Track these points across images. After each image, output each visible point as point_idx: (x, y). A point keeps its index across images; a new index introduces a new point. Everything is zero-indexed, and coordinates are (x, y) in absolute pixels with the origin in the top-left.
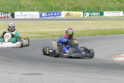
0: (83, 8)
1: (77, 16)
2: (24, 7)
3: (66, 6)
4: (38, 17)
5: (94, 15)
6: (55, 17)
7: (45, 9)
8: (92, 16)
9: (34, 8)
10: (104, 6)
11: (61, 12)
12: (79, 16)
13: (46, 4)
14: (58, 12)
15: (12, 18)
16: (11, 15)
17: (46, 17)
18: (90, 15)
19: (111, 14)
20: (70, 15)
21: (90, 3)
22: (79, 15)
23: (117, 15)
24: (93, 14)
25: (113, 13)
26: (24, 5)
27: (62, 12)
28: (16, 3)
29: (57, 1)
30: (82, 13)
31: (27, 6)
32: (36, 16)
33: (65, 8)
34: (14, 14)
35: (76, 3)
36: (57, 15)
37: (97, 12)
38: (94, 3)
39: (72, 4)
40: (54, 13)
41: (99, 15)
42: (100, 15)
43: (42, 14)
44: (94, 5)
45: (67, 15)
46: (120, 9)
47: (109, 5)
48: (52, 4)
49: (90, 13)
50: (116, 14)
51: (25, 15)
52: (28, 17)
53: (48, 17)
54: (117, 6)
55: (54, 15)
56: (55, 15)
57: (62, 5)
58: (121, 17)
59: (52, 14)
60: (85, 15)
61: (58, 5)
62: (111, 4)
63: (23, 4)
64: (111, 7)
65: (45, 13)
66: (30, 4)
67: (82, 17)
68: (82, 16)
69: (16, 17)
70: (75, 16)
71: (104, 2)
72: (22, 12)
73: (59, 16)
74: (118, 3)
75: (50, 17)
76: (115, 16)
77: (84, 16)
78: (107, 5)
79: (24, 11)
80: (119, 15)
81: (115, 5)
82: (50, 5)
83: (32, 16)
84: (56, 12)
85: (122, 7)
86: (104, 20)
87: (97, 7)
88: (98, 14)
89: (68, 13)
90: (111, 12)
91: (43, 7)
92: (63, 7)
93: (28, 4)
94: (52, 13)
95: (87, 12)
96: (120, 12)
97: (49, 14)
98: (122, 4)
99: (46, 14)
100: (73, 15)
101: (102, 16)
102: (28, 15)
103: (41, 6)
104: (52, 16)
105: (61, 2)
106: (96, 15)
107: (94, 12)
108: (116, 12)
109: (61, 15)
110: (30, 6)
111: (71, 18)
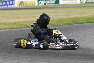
1: (32, 5)
5: (49, 4)
6: (8, 6)
8: (47, 4)
11: (14, 1)
14: (11, 1)
18: (45, 4)
19: (67, 1)
20: (24, 4)
22: (33, 4)
23: (74, 2)
24: (48, 2)
36: (10, 4)
40: (6, 2)
41: (54, 3)
42: (56, 3)
45: (20, 4)
49: (45, 1)
53: (0, 7)
55: (6, 5)
56: (8, 4)
60: (40, 4)
67: (36, 6)
70: (29, 5)
73: (12, 6)
77: (38, 5)
80: (75, 2)
84: (9, 1)
94: (4, 2)
97: (1, 4)
100: (27, 4)
104: (4, 5)
106: (52, 3)
107: (49, 0)
109: (14, 4)
111: (24, 7)
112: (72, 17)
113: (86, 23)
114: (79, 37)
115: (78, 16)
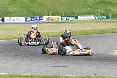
0: (60, 13)
1: (56, 20)
2: (11, 13)
3: (46, 11)
4: (24, 21)
6: (38, 21)
7: (29, 15)
8: (69, 19)
9: (20, 14)
10: (78, 11)
12: (58, 20)
13: (30, 10)
14: (40, 17)
15: (3, 22)
16: (1, 20)
17: (30, 21)
18: (67, 19)
19: (84, 18)
20: (50, 19)
21: (66, 9)
24: (69, 18)
25: (86, 17)
26: (12, 11)
27: (44, 16)
28: (5, 10)
29: (39, 8)
30: (60, 17)
31: (14, 12)
32: (23, 20)
33: (45, 13)
34: (4, 19)
35: (54, 9)
36: (40, 19)
37: (73, 16)
38: (69, 9)
39: (51, 10)
40: (37, 17)
42: (75, 19)
43: (27, 19)
44: (69, 11)
45: (48, 19)
46: (91, 13)
47: (82, 10)
48: (35, 10)
49: (67, 17)
50: (88, 18)
51: (13, 20)
52: (16, 21)
53: (32, 21)
54: (88, 11)
55: (37, 20)
56: (38, 19)
57: (43, 11)
58: (92, 20)
59: (35, 19)
60: (63, 19)
61: (40, 11)
62: (83, 10)
63: (10, 11)
64: (83, 12)
65: (29, 18)
66: (16, 10)
68: (60, 20)
69: (5, 22)
70: (54, 20)
71: (78, 8)
72: (11, 17)
74: (89, 9)
75: (34, 21)
76: (88, 19)
77: (62, 20)
78: (80, 11)
79: (12, 17)
80: (90, 18)
81: (87, 10)
82: (33, 11)
83: (19, 20)
84: (39, 17)
85: (92, 12)
86: (81, 23)
87: (72, 12)
88: (73, 18)
89: (49, 18)
90: (84, 16)
91: (27, 13)
92: (44, 12)
93: (15, 11)
94: (35, 17)
95: (64, 17)
96: (92, 16)
97: (33, 19)
98: (92, 9)
99: (31, 18)
101: (77, 19)
102: (16, 20)
103: (26, 12)
104: (35, 20)
105: (42, 9)
107: (70, 17)
108: (88, 16)
109: (43, 19)
110: (17, 12)
111: (51, 21)
112: (85, 29)
113: (94, 34)
114: (86, 44)
115: (89, 29)
